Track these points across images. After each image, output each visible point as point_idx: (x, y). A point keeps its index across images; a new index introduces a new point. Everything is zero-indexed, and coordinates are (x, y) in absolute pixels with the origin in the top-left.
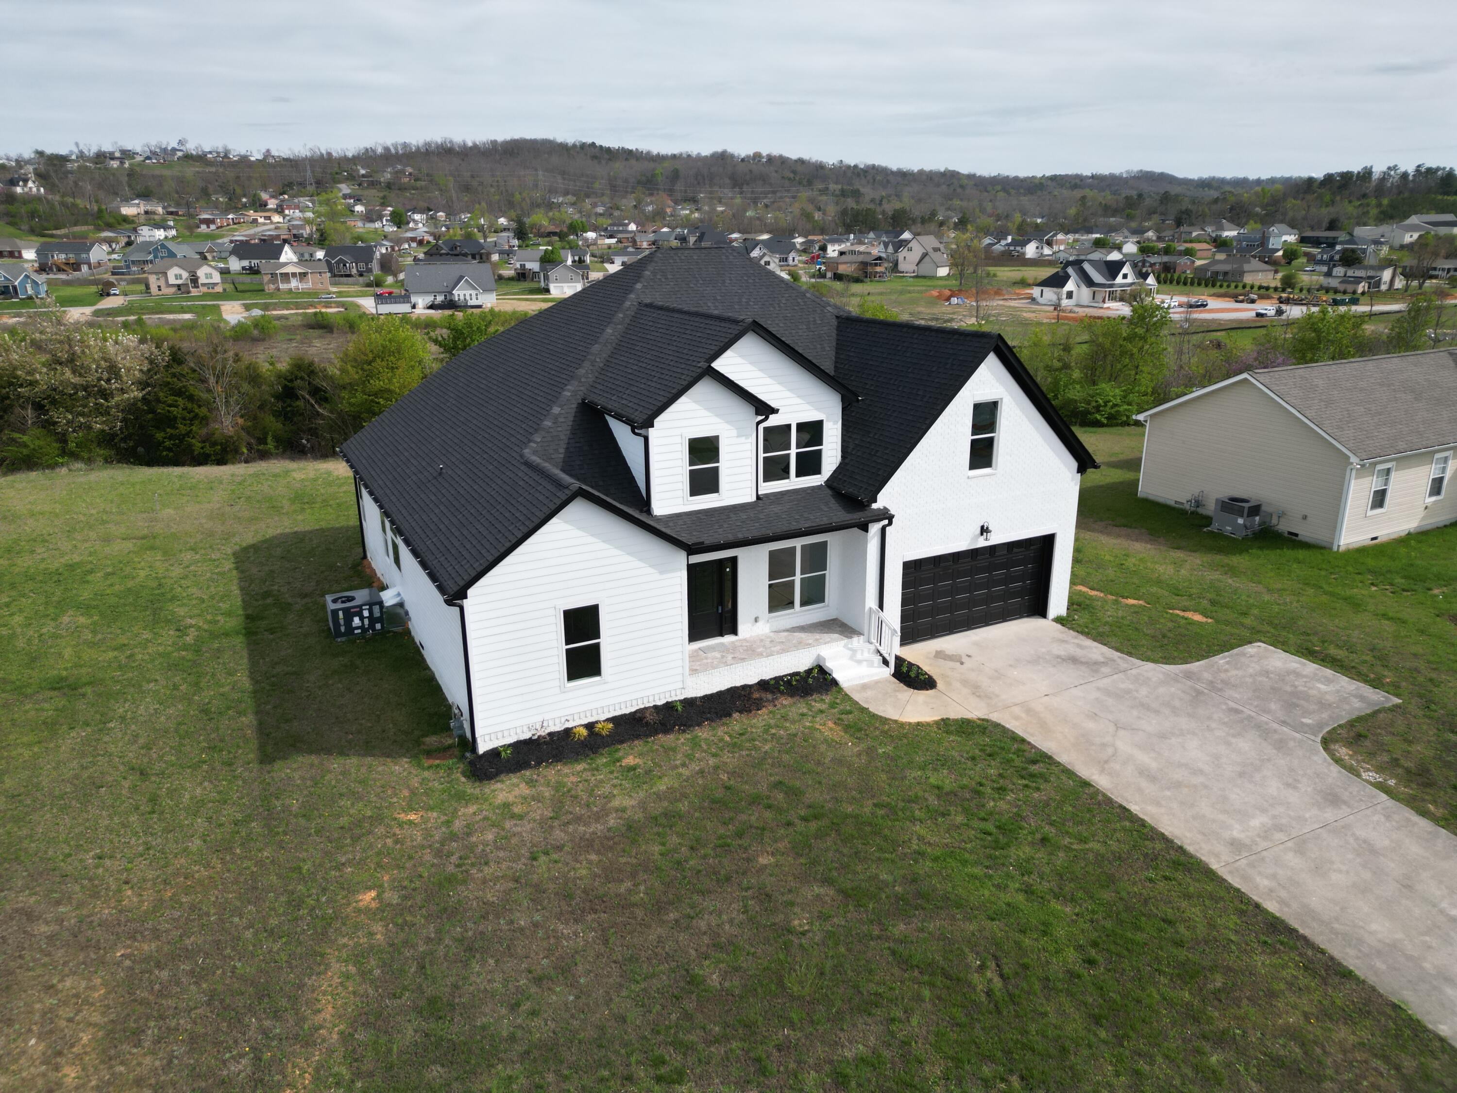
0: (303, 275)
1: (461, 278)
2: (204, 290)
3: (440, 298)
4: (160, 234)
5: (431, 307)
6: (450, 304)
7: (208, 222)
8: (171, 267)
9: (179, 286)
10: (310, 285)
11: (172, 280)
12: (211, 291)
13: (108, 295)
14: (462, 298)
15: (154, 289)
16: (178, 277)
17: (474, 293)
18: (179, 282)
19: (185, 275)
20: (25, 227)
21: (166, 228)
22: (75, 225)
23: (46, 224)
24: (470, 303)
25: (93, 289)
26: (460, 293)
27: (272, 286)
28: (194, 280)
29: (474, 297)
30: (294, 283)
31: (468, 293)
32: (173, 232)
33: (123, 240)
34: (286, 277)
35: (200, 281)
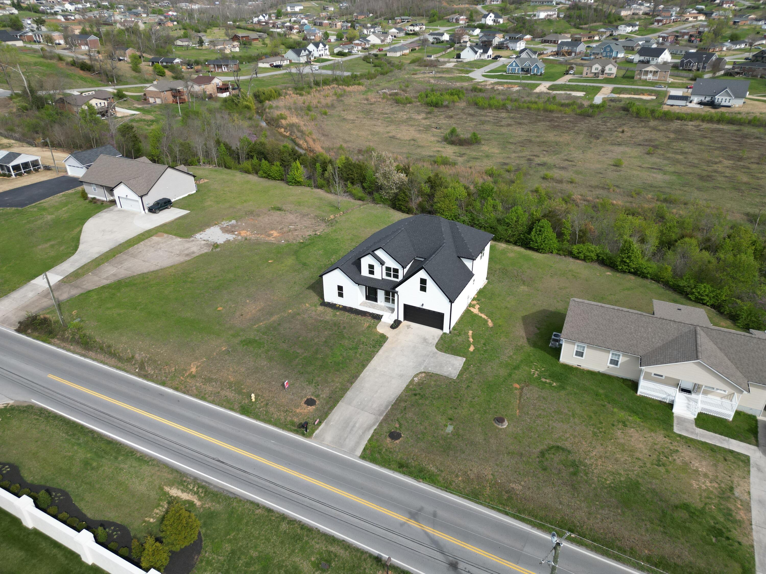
0: (656, 72)
1: (726, 88)
2: (605, 76)
3: (708, 99)
4: (629, 29)
5: (701, 103)
6: (712, 104)
7: (659, 21)
8: (593, 65)
9: (595, 74)
10: (657, 78)
11: (594, 70)
12: (609, 77)
13: (567, 74)
14: (720, 100)
15: (584, 74)
16: (596, 69)
17: (728, 98)
18: (596, 71)
19: (600, 68)
20: (573, 24)
21: (633, 25)
22: (595, 22)
23: (582, 22)
24: (723, 103)
25: (564, 69)
26: (720, 98)
27: (638, 77)
28: (603, 71)
29: (727, 101)
30: (650, 76)
31: (724, 98)
32: (637, 28)
33: (608, 33)
34: (647, 73)
35: (605, 72)
